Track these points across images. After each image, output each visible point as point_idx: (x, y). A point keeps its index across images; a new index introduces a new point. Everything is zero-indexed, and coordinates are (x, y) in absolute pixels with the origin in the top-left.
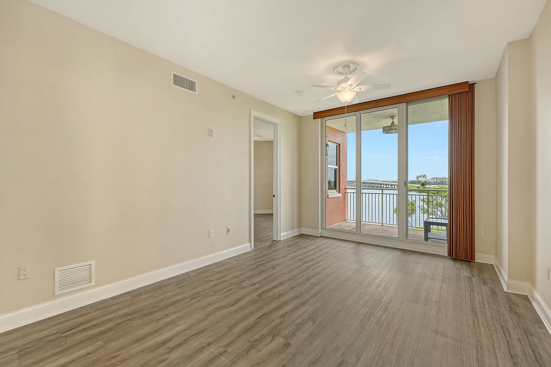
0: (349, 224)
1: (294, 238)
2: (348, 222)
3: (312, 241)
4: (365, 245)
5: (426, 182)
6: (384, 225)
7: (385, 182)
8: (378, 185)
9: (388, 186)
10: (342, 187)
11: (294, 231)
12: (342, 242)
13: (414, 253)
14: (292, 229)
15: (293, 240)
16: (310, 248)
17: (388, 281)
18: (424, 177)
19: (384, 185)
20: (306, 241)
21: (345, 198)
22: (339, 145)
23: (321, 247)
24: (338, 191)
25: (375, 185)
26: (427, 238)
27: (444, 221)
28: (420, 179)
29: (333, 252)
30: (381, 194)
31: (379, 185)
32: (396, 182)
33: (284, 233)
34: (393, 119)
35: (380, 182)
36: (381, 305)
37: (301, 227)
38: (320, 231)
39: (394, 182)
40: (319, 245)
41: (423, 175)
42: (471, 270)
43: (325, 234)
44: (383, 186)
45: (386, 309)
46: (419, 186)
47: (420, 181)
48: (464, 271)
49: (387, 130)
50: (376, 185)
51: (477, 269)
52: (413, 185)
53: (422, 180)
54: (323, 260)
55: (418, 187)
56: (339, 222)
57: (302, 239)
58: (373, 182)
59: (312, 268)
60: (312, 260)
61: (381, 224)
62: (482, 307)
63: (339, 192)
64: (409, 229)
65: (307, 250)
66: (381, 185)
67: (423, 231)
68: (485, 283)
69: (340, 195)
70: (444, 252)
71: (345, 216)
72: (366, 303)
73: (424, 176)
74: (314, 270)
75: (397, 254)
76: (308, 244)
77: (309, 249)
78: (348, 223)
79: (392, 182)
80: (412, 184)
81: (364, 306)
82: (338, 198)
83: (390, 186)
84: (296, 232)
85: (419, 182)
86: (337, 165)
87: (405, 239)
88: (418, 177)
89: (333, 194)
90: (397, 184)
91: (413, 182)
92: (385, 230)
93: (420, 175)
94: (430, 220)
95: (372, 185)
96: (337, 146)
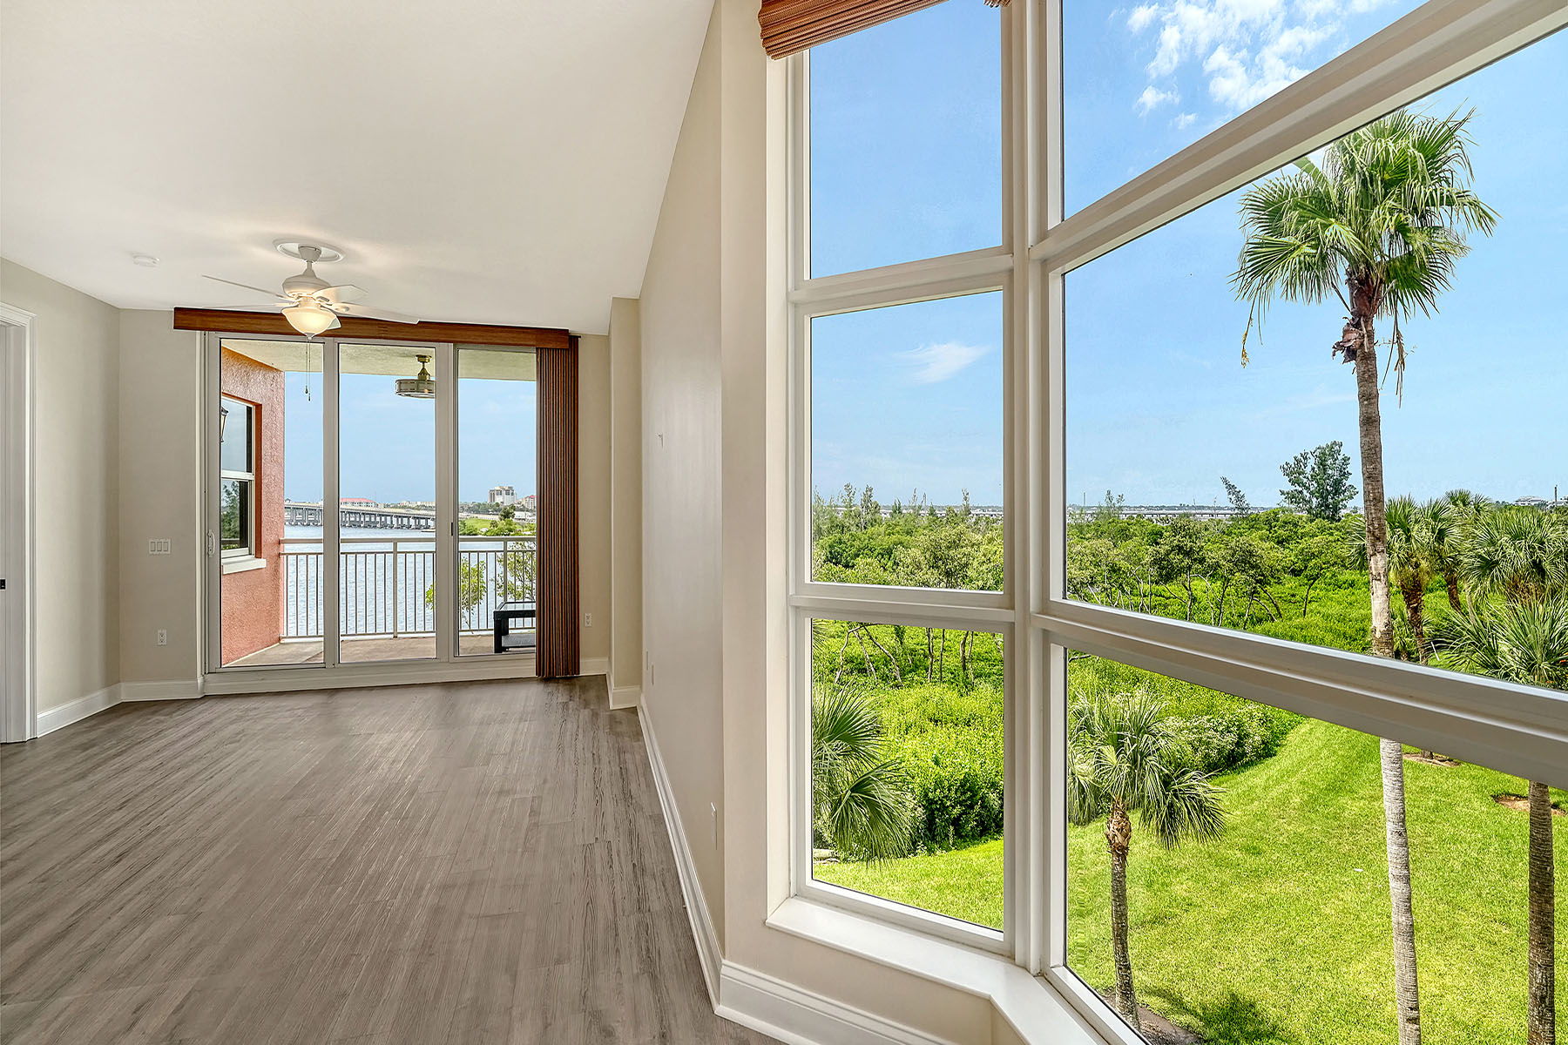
0: (293, 649)
1: (94, 722)
2: (288, 644)
3: (174, 715)
4: (352, 692)
5: (513, 507)
6: (399, 636)
7: (396, 507)
8: (373, 519)
9: (405, 520)
10: (268, 537)
11: (88, 697)
12: (283, 698)
13: (471, 685)
14: (84, 691)
15: (91, 728)
16: (173, 735)
17: (414, 749)
18: (508, 494)
19: (394, 519)
20: (149, 719)
21: (276, 571)
22: (259, 407)
23: (214, 724)
24: (253, 552)
25: (362, 519)
26: (499, 648)
27: (528, 607)
28: (499, 499)
29: (259, 727)
30: (391, 552)
31: (378, 519)
32: (430, 508)
33: (50, 712)
34: (423, 363)
35: (382, 509)
36: (403, 789)
37: (119, 682)
38: (200, 680)
39: (426, 508)
40: (203, 720)
41: (507, 488)
42: (571, 691)
43: (217, 686)
44: (389, 522)
45: (412, 794)
46: (496, 518)
47: (498, 504)
48: (559, 694)
49: (409, 387)
50: (367, 519)
51: (580, 688)
52: (480, 516)
53: (503, 500)
54: (234, 752)
55: (494, 524)
56: (260, 647)
57: (130, 717)
58: (356, 507)
59: (202, 777)
60: (194, 760)
61: (392, 636)
62: (574, 739)
63: (258, 555)
64: (462, 636)
65: (164, 742)
66: (383, 518)
67: (492, 635)
68: (586, 704)
69: (262, 563)
70: (530, 669)
71: (277, 628)
72: (371, 796)
73: (509, 492)
74: (212, 777)
75: (432, 695)
76: (160, 727)
77: (174, 737)
78: (291, 645)
79: (418, 508)
80: (478, 513)
81: (366, 802)
82: (256, 572)
83: (412, 522)
84: (99, 702)
85: (496, 508)
86: (249, 470)
87: (452, 659)
88: (492, 495)
89: (237, 561)
90: (434, 513)
91: (478, 509)
92: (403, 649)
93: (498, 488)
94: (510, 608)
95: (352, 519)
96: (249, 410)
